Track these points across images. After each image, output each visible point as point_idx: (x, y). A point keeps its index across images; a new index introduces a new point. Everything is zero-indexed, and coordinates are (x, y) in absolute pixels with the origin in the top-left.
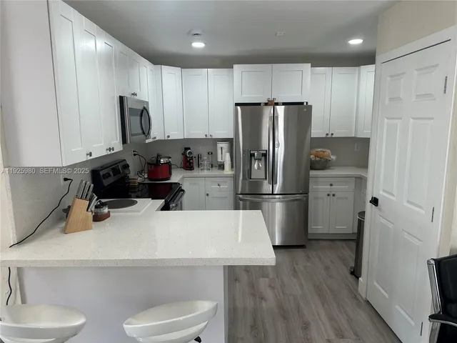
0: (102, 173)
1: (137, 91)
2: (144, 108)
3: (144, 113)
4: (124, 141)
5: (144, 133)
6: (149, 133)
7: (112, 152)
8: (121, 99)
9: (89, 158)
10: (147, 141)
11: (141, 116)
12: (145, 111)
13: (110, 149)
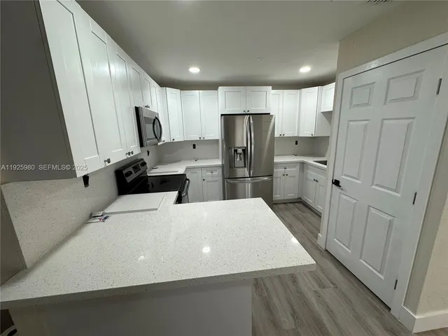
0: (125, 172)
1: (149, 105)
2: (156, 118)
3: (155, 121)
4: (142, 145)
5: (156, 138)
6: (160, 138)
7: (131, 155)
8: (137, 109)
9: (108, 164)
10: (159, 144)
11: (154, 124)
12: (156, 120)
13: (129, 153)
